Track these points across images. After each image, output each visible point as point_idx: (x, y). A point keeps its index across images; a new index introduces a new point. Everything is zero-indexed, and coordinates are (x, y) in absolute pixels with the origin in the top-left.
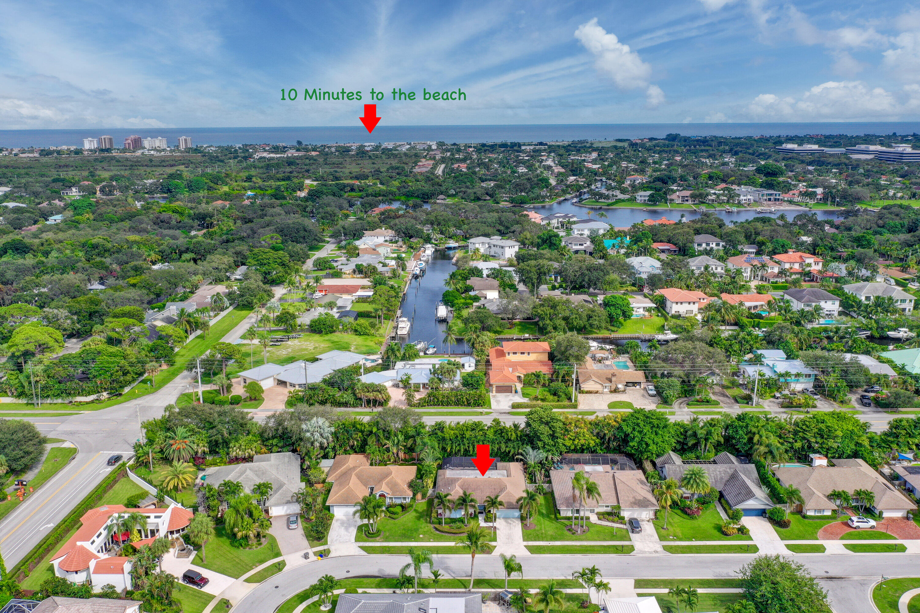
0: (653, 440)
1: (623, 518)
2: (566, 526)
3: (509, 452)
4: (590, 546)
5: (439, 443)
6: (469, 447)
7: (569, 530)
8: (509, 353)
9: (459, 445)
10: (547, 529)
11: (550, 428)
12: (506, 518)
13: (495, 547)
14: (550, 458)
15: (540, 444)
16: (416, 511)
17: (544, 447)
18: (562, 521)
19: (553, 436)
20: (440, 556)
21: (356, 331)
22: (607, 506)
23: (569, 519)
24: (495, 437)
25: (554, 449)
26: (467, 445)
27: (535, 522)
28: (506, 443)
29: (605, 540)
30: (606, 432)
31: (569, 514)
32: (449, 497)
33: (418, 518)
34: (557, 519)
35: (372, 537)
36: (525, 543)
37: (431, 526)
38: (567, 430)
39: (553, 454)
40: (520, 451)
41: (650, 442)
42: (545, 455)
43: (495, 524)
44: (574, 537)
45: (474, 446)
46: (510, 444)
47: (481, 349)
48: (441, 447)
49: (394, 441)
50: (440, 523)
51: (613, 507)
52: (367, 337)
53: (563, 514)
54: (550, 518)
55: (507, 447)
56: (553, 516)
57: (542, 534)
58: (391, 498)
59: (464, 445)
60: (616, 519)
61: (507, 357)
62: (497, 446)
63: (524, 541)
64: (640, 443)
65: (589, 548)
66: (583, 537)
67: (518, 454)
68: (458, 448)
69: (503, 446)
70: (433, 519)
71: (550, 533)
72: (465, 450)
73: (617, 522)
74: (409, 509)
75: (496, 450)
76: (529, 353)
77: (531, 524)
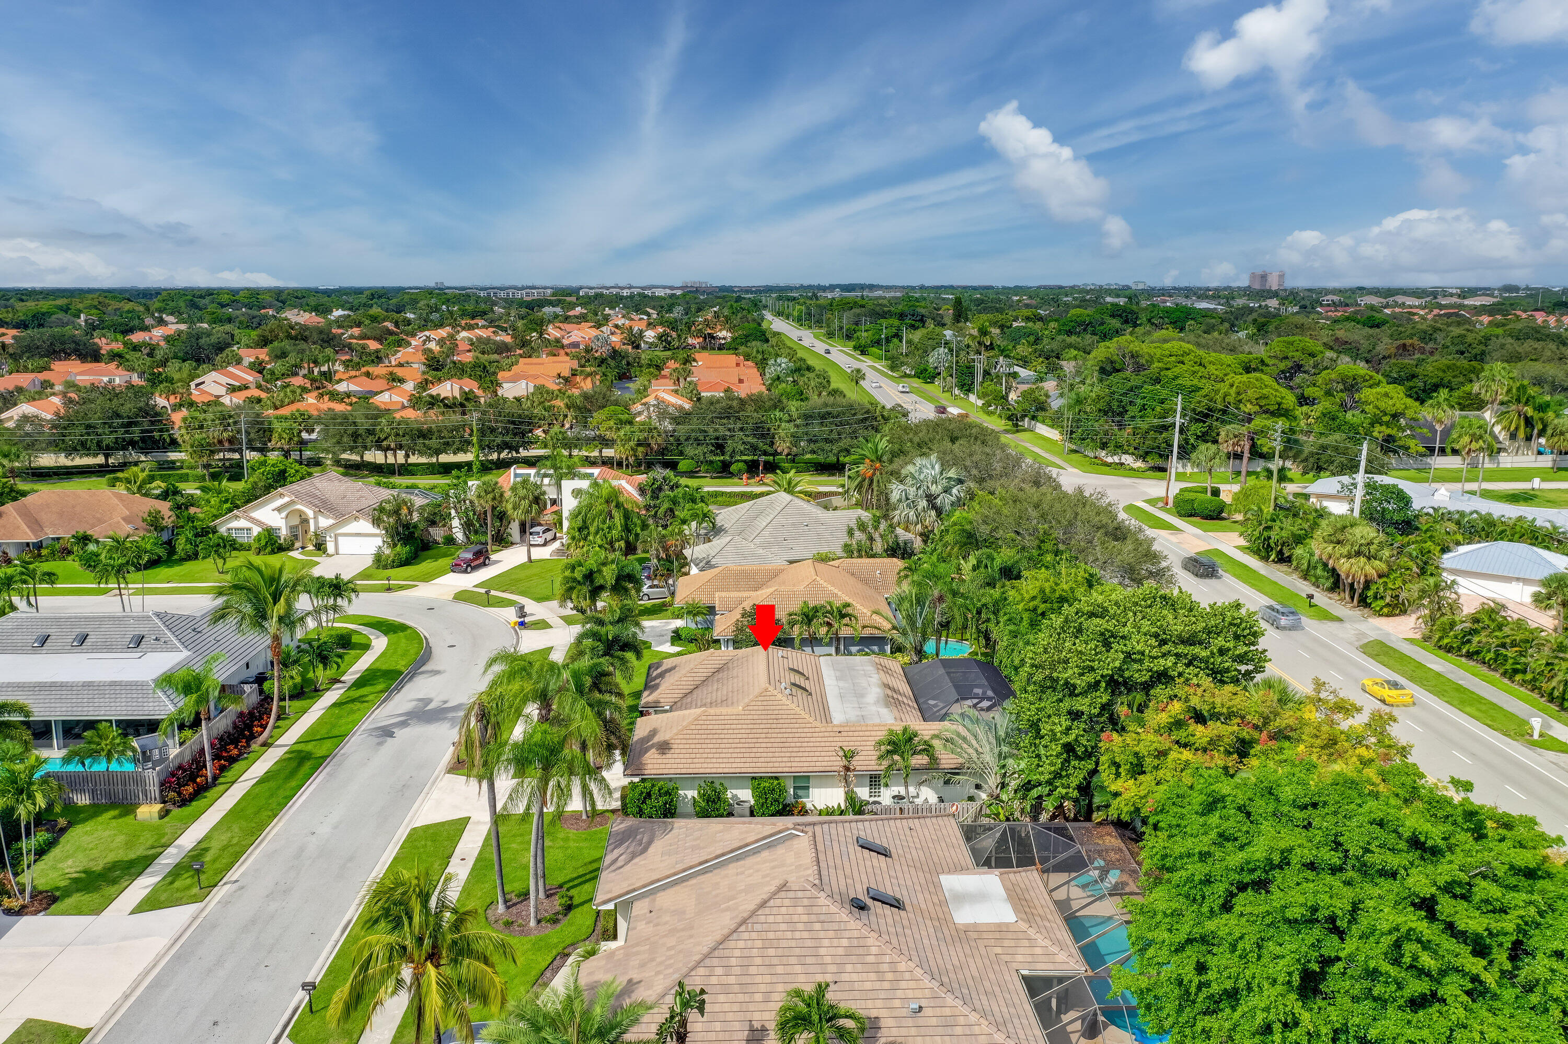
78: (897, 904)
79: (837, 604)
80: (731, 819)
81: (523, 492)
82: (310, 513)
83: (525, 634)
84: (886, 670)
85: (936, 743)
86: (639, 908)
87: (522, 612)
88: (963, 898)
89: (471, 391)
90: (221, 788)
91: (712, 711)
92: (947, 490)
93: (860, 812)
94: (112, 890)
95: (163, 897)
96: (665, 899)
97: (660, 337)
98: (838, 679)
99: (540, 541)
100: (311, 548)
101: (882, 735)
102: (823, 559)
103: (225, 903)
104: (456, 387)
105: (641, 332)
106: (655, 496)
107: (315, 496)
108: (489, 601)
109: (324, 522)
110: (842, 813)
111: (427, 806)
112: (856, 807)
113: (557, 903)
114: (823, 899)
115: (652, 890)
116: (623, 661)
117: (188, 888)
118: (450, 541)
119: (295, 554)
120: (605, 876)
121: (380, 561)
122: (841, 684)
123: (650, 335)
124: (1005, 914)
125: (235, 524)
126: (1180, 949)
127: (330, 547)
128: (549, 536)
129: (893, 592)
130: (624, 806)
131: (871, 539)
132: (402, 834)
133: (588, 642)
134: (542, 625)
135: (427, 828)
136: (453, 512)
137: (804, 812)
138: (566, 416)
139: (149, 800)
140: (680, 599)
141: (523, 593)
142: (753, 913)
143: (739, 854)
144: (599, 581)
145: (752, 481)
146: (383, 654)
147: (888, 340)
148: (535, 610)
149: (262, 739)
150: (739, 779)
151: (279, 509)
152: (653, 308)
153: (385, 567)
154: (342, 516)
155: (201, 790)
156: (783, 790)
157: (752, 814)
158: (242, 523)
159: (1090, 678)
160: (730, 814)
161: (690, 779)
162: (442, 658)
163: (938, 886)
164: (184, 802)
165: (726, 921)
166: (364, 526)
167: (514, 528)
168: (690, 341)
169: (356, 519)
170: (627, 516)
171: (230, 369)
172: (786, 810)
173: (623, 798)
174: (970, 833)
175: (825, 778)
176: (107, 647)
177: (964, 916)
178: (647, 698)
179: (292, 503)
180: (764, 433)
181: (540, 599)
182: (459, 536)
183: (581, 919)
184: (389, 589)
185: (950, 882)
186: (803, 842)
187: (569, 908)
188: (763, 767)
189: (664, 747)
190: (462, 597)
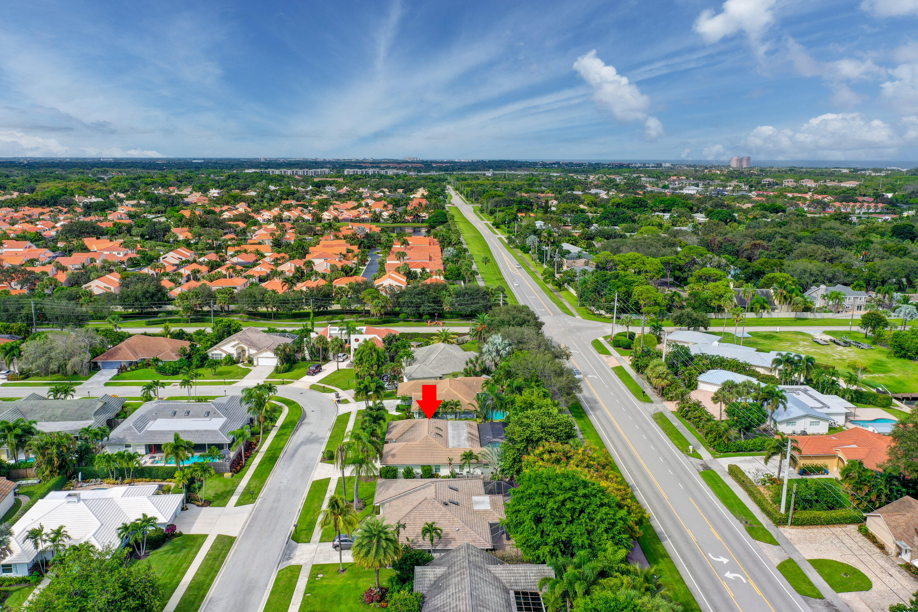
78: (457, 504)
79: (455, 401)
80: (414, 479)
81: (336, 343)
82: (246, 348)
83: (340, 406)
84: (470, 426)
85: (479, 456)
86: (387, 505)
87: (337, 396)
88: (477, 503)
89: (300, 267)
90: (247, 467)
91: (409, 443)
92: (504, 349)
93: (454, 477)
94: (226, 500)
95: (242, 502)
96: (394, 503)
97: (390, 216)
98: (453, 430)
99: (342, 360)
100: (246, 362)
101: (463, 452)
102: (455, 375)
103: (261, 503)
104: (293, 265)
105: (381, 213)
106: (390, 344)
107: (247, 340)
108: (324, 390)
109: (253, 351)
110: (449, 477)
111: (316, 473)
112: (454, 476)
113: (361, 505)
114: (436, 502)
115: (390, 500)
116: (379, 424)
117: (249, 499)
118: (304, 359)
119: (240, 365)
120: (376, 495)
121: (277, 370)
122: (454, 432)
123: (385, 214)
124: (488, 507)
125: (215, 352)
126: (513, 513)
127: (255, 363)
128: (345, 357)
129: (480, 391)
130: (381, 474)
131: (475, 366)
132: (310, 483)
133: (367, 418)
134: (346, 402)
135: (317, 481)
136: (305, 348)
137: (438, 477)
138: (348, 292)
139: (227, 471)
140: (400, 393)
141: (337, 386)
142: (417, 506)
143: (415, 490)
144: (369, 389)
145: (432, 324)
146: (288, 415)
147: (509, 222)
148: (343, 395)
149: (256, 450)
150: (417, 466)
151: (233, 346)
152: (385, 188)
153: (280, 373)
154: (260, 350)
155: (242, 467)
156: (431, 470)
157: (421, 478)
158: (218, 352)
159: (520, 439)
160: (414, 477)
161: (402, 466)
162: (311, 417)
163: (471, 499)
164: (238, 472)
165: (410, 508)
166: (271, 354)
167: (331, 354)
168: (406, 218)
169: (266, 351)
170: (378, 354)
171: (179, 249)
172: (432, 476)
173: (380, 472)
174: (485, 484)
175: (444, 465)
176: (197, 416)
177: (476, 508)
178: (388, 437)
179: (239, 343)
180: (437, 301)
181: (344, 389)
182: (308, 357)
183: (369, 509)
184: (283, 384)
185: (475, 498)
186: (433, 487)
187: (365, 505)
188: (425, 462)
189: (393, 456)
190: (313, 387)
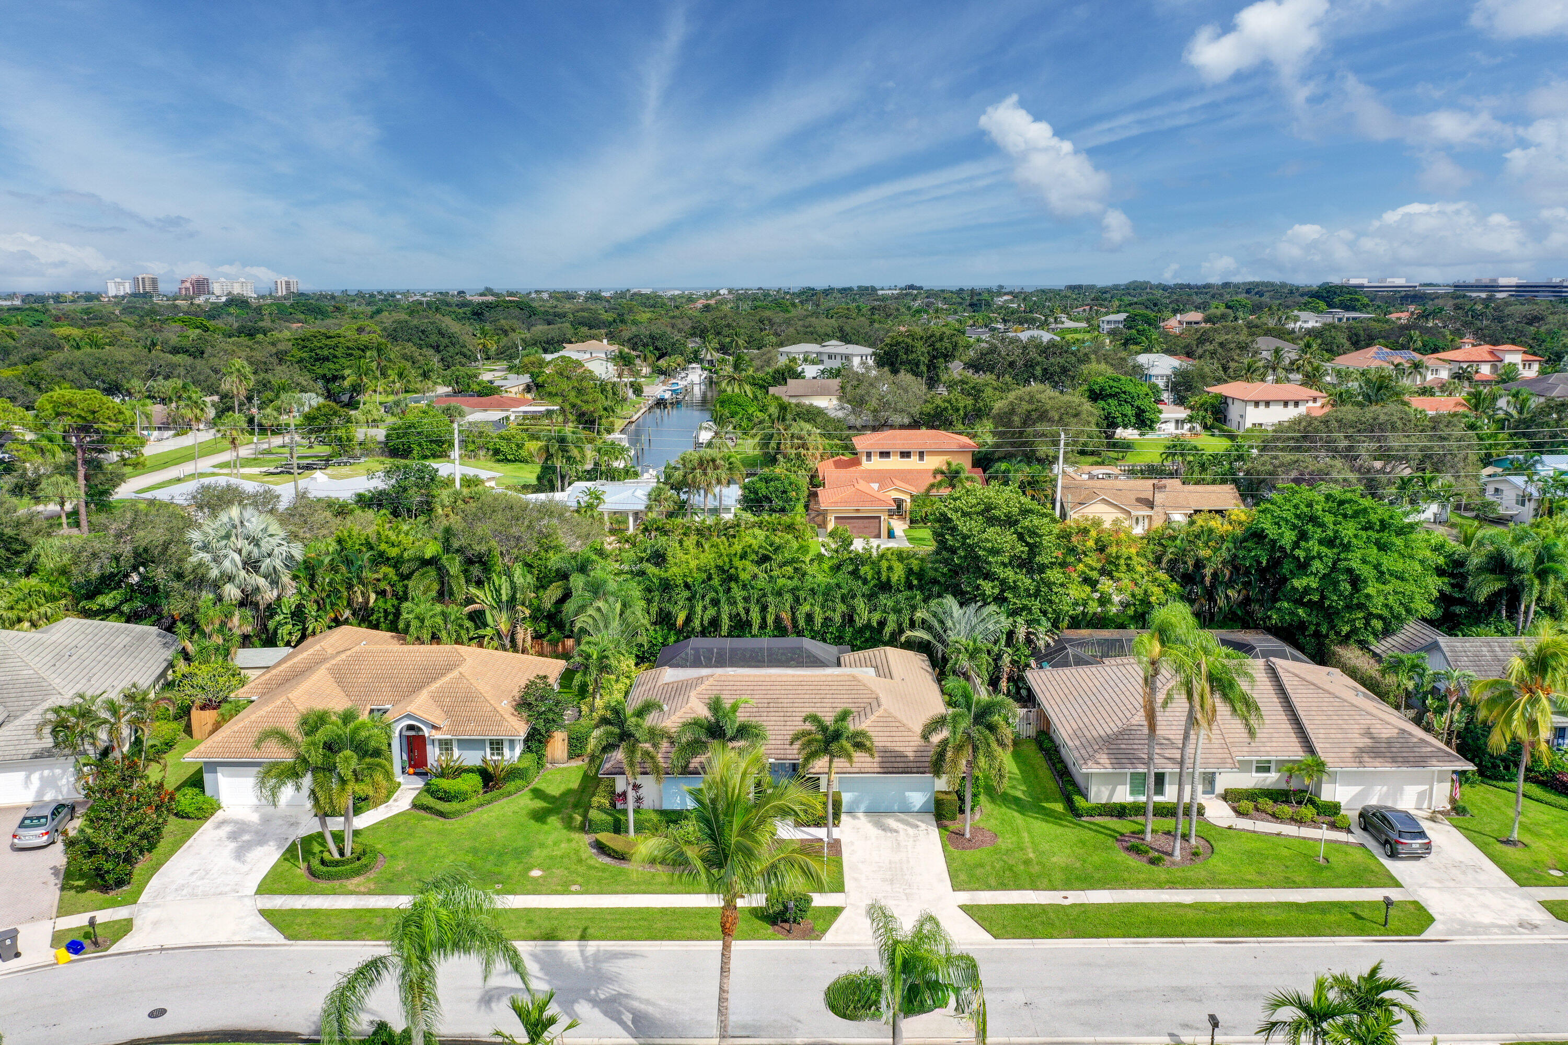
0: (1377, 567)
1: (1333, 809)
2: (1120, 838)
3: (882, 624)
4: (1239, 906)
5: (649, 601)
6: (747, 611)
7: (1134, 850)
8: (869, 455)
9: (715, 602)
10: (1045, 846)
11: (1021, 537)
12: (876, 813)
13: (836, 911)
14: (1021, 632)
15: (988, 587)
16: (538, 794)
17: (1000, 600)
18: (1098, 820)
19: (1027, 564)
20: (592, 946)
21: (497, 452)
22: (1264, 768)
23: (1121, 811)
24: (833, 581)
25: (1036, 605)
26: (740, 606)
27: (992, 824)
28: (871, 597)
29: (1289, 883)
30: (1204, 553)
31: (1123, 795)
32: (650, 720)
33: (539, 816)
34: (1075, 811)
35: (329, 877)
36: (965, 897)
37: (585, 839)
38: (1072, 550)
39: (1029, 623)
40: (919, 615)
41: (1366, 571)
42: (1006, 623)
43: (836, 833)
44: (1159, 872)
45: (764, 609)
46: (885, 600)
47: (798, 456)
48: (654, 609)
49: (498, 591)
50: (618, 827)
51: (1290, 768)
52: (522, 465)
53: (1099, 794)
54: (1050, 815)
55: (872, 610)
56: (1059, 807)
57: (1027, 862)
58: (446, 745)
59: (732, 602)
60: (1308, 812)
61: (866, 464)
62: (841, 608)
63: (956, 887)
64: (1329, 579)
65: (1236, 915)
66: (1198, 870)
67: (912, 625)
68: (711, 612)
69: (861, 605)
70: (594, 814)
71: (1059, 859)
72: (734, 617)
73: (1314, 824)
74: (511, 786)
75: (837, 618)
76: (921, 455)
77: (976, 829)
